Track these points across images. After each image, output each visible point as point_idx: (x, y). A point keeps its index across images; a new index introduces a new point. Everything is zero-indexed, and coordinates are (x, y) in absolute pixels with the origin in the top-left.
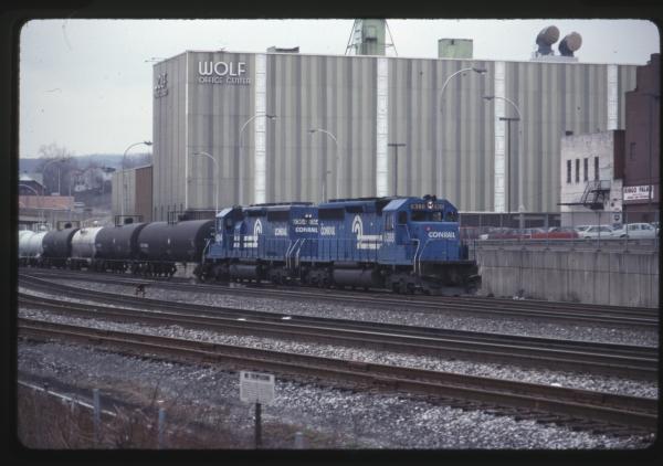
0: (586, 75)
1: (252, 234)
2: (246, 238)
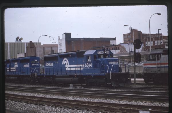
0: (21, 44)
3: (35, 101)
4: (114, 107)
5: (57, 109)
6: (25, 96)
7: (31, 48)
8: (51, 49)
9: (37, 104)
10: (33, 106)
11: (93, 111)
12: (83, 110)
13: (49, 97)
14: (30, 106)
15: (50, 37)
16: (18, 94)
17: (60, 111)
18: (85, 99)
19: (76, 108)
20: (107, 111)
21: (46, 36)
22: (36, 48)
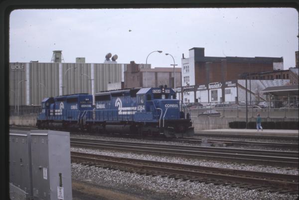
0: (116, 67)
1: (58, 108)
2: (56, 111)
3: (140, 168)
4: (279, 181)
5: (179, 182)
6: (122, 159)
7: (132, 73)
8: (169, 76)
9: (143, 174)
10: (135, 177)
11: (241, 188)
12: (223, 186)
13: (165, 161)
14: (129, 177)
15: (167, 54)
16: (109, 155)
17: (183, 186)
18: (228, 166)
19: (213, 181)
20: (266, 187)
21: (160, 52)
22: (141, 73)
